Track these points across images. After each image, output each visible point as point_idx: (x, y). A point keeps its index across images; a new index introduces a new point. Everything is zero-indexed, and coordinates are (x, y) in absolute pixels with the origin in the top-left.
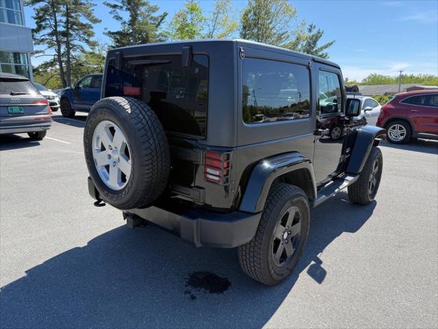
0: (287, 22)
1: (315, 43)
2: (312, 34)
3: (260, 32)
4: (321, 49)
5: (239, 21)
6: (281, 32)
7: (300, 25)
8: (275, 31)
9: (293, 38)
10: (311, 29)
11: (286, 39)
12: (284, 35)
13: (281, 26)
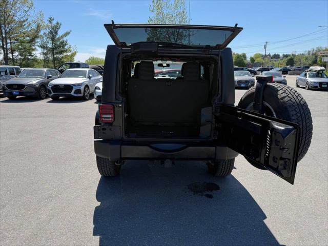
2: (53, 25)
6: (22, 20)
7: (39, 15)
8: (16, 19)
9: (34, 27)
10: (51, 20)
11: (28, 27)
12: (25, 23)
13: (22, 15)
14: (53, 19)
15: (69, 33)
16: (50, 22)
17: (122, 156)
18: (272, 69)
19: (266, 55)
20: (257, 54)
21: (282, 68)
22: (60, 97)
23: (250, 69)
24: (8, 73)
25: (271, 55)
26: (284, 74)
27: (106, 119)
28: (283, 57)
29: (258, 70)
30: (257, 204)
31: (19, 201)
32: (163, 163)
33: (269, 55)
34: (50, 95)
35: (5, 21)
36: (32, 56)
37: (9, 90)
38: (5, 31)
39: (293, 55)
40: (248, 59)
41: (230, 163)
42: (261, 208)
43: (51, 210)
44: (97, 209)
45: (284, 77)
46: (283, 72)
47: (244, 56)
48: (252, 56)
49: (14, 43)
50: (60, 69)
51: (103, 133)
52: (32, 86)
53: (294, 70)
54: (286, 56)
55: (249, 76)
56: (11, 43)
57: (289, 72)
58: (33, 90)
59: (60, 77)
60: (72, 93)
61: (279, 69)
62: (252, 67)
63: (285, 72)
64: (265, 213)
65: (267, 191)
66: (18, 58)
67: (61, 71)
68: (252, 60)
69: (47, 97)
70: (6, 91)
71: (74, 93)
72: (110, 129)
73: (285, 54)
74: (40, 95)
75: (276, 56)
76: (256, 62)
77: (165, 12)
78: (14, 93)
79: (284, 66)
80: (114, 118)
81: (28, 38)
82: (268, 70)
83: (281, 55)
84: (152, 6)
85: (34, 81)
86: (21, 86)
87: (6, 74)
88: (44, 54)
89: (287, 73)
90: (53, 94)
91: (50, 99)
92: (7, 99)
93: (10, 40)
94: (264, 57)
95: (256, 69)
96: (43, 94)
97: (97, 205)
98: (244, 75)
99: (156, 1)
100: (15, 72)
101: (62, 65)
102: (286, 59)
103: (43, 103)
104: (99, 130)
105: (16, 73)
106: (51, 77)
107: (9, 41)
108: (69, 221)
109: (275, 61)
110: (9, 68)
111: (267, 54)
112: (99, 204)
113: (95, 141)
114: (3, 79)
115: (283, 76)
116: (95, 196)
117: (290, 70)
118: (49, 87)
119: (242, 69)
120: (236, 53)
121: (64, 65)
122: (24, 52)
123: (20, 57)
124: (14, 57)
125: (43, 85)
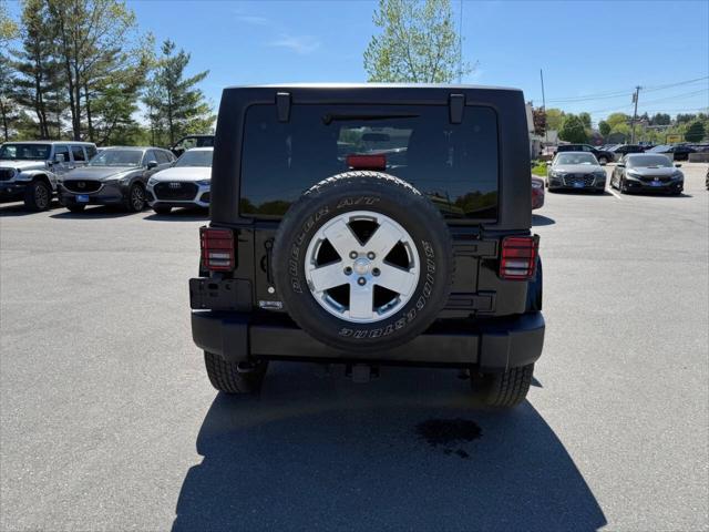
0: (121, 32)
1: (178, 72)
2: (171, 57)
3: (72, 46)
4: (190, 82)
5: (19, 20)
6: (111, 48)
7: (145, 40)
8: (99, 47)
9: (135, 62)
10: (167, 48)
11: (122, 62)
12: (116, 55)
13: (111, 39)
14: (173, 47)
15: (205, 74)
16: (167, 52)
17: (253, 352)
18: (649, 148)
19: (636, 116)
20: (616, 115)
21: (675, 145)
22: (174, 209)
23: (597, 148)
24: (71, 157)
25: (650, 116)
26: (679, 160)
27: (216, 263)
28: (678, 121)
29: (616, 152)
30: (584, 483)
31: (26, 443)
32: (349, 371)
33: (645, 117)
34: (152, 204)
35: (77, 52)
36: (129, 122)
37: (68, 192)
38: (77, 71)
39: (701, 116)
40: (596, 127)
41: (520, 375)
42: (595, 494)
43: (90, 470)
44: (193, 471)
45: (678, 166)
46: (676, 154)
47: (586, 119)
48: (605, 120)
49: (94, 96)
50: (176, 149)
51: (211, 295)
52: (116, 183)
53: (704, 151)
54: (684, 119)
55: (593, 163)
56: (87, 95)
57: (690, 155)
58: (117, 192)
59: (174, 165)
60: (197, 200)
61: (667, 148)
62: (603, 143)
63: (681, 154)
64: (603, 508)
65: (615, 449)
66: (101, 127)
67: (179, 153)
68: (605, 127)
69: (146, 208)
70: (65, 194)
71: (201, 200)
72: (227, 287)
73: (684, 113)
74: (131, 203)
75: (662, 120)
76: (613, 132)
77: (407, 25)
78: (80, 197)
79: (679, 141)
80: (236, 259)
81: (122, 86)
82: (641, 150)
83: (673, 117)
84: (379, 13)
85: (121, 174)
86: (93, 185)
87: (67, 158)
88: (152, 117)
89: (685, 159)
90: (156, 201)
91: (153, 212)
92: (65, 210)
93: (86, 90)
94: (633, 121)
95: (613, 149)
96: (138, 199)
97: (193, 464)
98: (582, 161)
99: (386, 2)
100: (86, 155)
101: (182, 141)
102: (684, 126)
103: (137, 220)
104: (201, 288)
105: (86, 158)
106: (154, 165)
107: (83, 91)
108: (123, 501)
109: (659, 130)
110: (73, 146)
111: (640, 114)
112: (199, 459)
113: (192, 314)
114: (61, 169)
115: (675, 163)
116: (195, 441)
117: (694, 151)
118: (150, 187)
119: (580, 149)
120: (566, 113)
121: (186, 141)
122: (113, 114)
123: (105, 124)
124: (93, 125)
125: (138, 183)
